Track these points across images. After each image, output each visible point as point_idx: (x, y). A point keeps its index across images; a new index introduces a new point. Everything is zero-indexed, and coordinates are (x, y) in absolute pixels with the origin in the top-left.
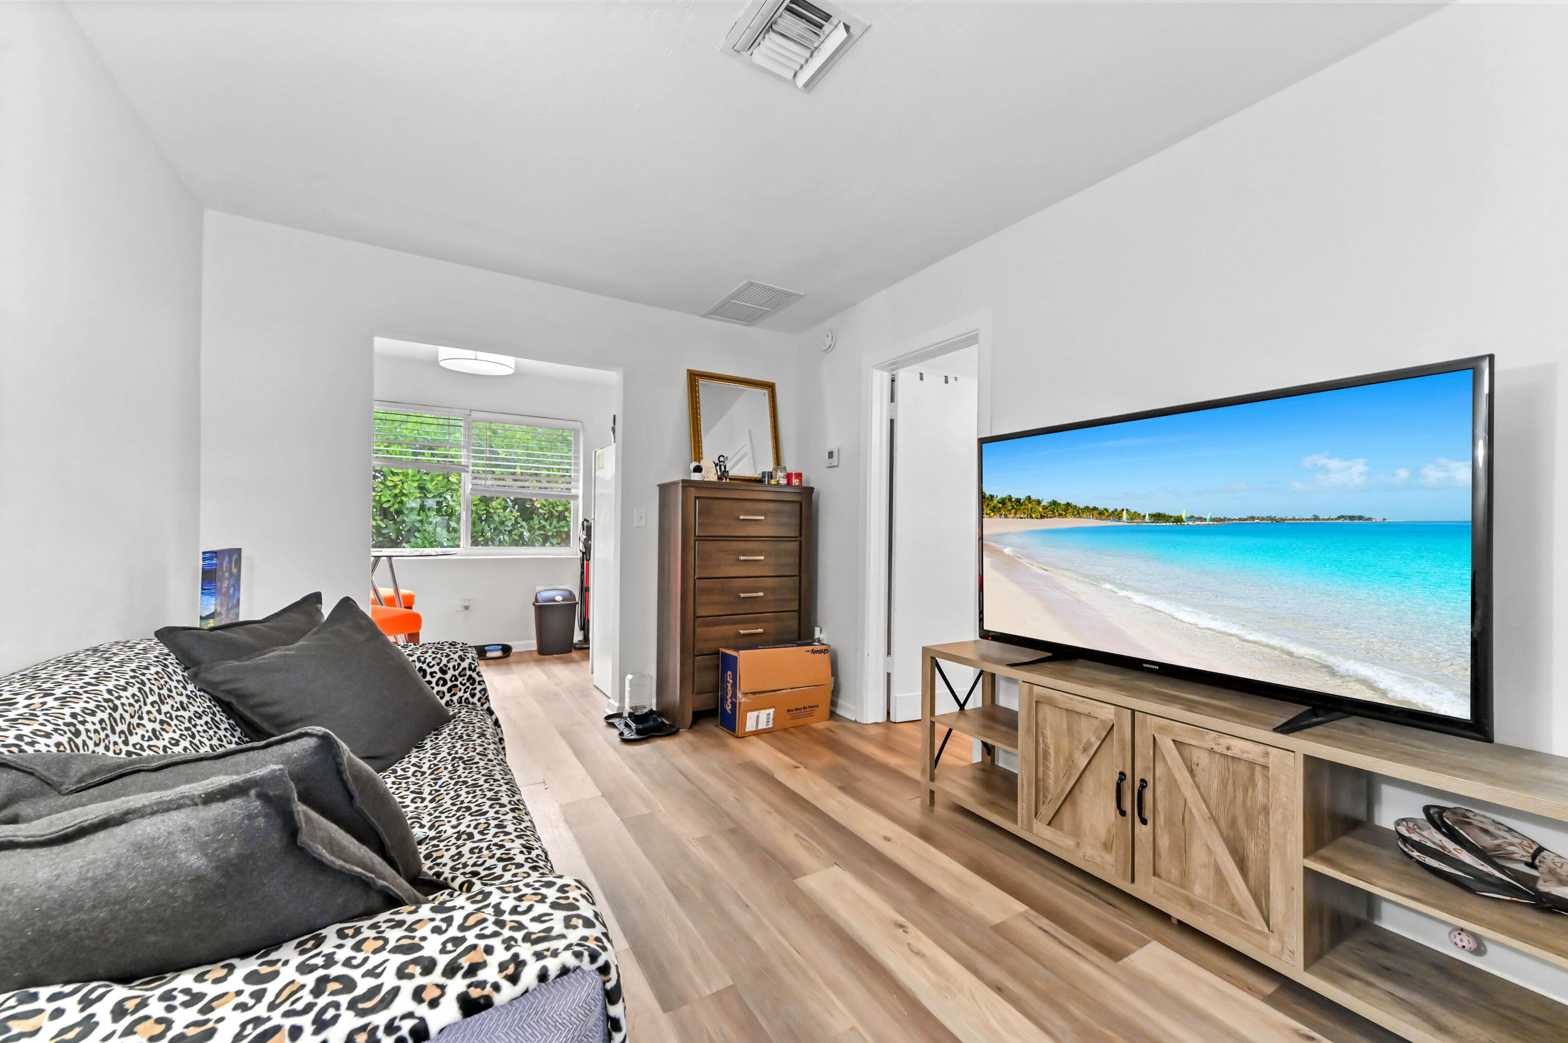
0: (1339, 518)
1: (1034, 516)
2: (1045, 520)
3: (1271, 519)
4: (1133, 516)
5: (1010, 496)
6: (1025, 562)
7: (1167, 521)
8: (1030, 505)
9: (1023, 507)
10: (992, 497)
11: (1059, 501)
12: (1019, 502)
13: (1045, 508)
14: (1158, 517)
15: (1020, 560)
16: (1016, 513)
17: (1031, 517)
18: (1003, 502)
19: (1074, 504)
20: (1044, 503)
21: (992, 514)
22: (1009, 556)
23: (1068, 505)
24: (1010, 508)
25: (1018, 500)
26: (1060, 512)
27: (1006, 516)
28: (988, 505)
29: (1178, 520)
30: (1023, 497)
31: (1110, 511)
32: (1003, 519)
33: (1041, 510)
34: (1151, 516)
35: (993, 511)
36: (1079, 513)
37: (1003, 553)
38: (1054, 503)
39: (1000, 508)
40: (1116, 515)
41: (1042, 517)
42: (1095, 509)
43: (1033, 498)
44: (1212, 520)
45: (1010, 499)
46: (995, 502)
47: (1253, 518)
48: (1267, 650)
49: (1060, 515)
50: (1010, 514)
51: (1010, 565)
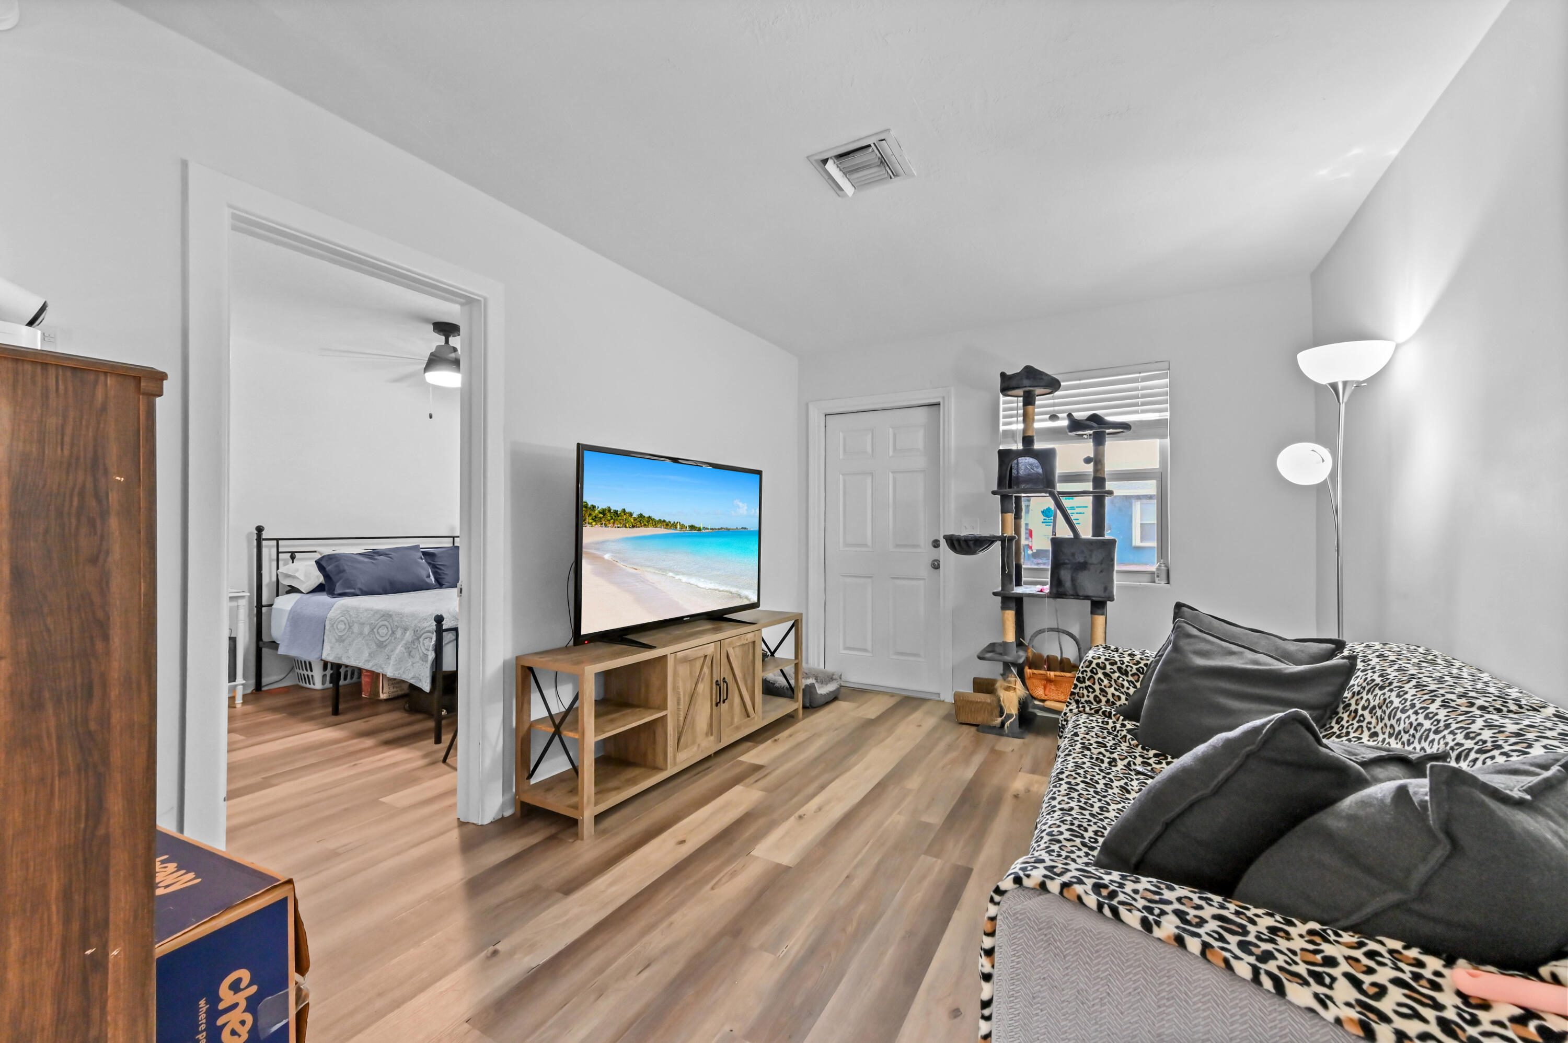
0: (742, 528)
1: (627, 525)
2: (635, 529)
3: (727, 529)
4: (683, 527)
5: (609, 508)
6: (620, 564)
7: (695, 530)
8: (625, 516)
9: (620, 518)
10: (594, 507)
11: (644, 515)
12: (617, 513)
13: (635, 519)
14: (692, 527)
15: (619, 564)
16: (614, 523)
17: (626, 527)
18: (603, 512)
19: (653, 517)
20: (635, 515)
21: (594, 523)
22: (608, 561)
23: (650, 517)
24: (609, 518)
25: (616, 512)
26: (645, 523)
27: (606, 526)
28: (590, 514)
29: (699, 529)
30: (619, 509)
31: (672, 523)
32: (604, 529)
33: (632, 521)
34: (690, 526)
35: (595, 521)
36: (656, 524)
37: (603, 558)
38: (641, 516)
39: (601, 518)
40: (673, 526)
41: (633, 527)
42: (664, 521)
43: (627, 510)
44: (711, 529)
45: (609, 510)
46: (596, 512)
47: (722, 528)
48: (726, 593)
49: (645, 525)
50: (610, 523)
51: (608, 570)
